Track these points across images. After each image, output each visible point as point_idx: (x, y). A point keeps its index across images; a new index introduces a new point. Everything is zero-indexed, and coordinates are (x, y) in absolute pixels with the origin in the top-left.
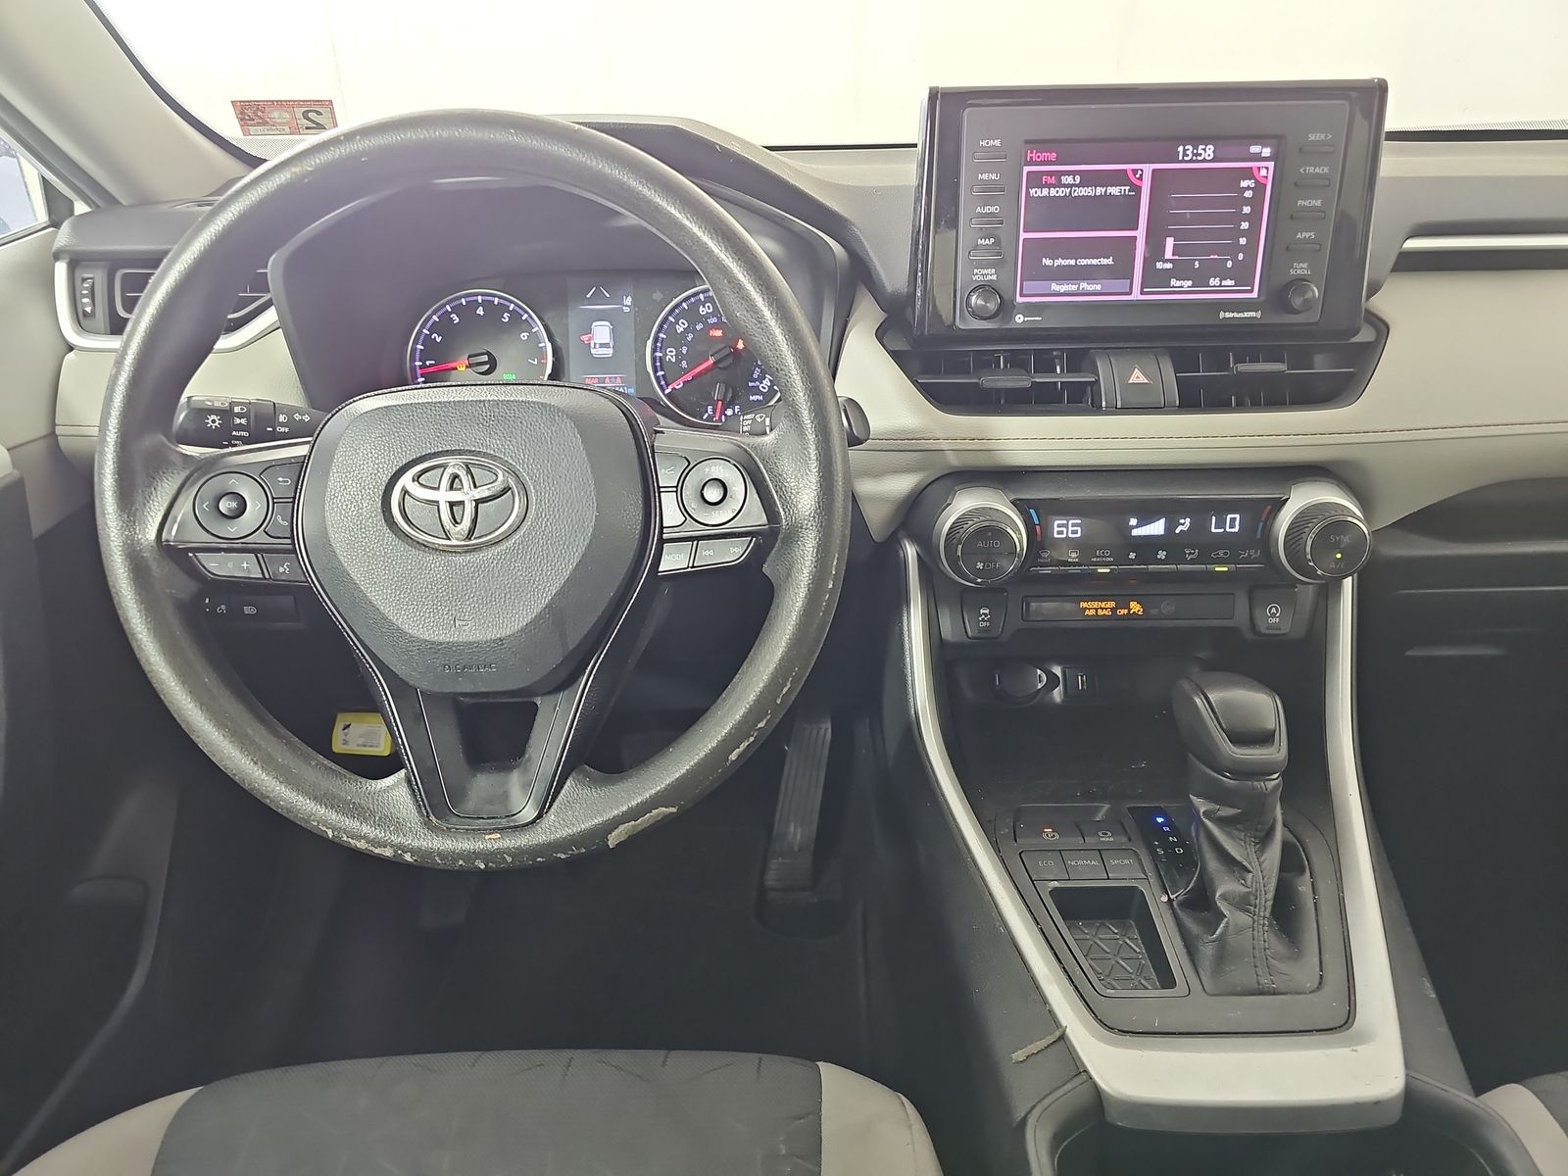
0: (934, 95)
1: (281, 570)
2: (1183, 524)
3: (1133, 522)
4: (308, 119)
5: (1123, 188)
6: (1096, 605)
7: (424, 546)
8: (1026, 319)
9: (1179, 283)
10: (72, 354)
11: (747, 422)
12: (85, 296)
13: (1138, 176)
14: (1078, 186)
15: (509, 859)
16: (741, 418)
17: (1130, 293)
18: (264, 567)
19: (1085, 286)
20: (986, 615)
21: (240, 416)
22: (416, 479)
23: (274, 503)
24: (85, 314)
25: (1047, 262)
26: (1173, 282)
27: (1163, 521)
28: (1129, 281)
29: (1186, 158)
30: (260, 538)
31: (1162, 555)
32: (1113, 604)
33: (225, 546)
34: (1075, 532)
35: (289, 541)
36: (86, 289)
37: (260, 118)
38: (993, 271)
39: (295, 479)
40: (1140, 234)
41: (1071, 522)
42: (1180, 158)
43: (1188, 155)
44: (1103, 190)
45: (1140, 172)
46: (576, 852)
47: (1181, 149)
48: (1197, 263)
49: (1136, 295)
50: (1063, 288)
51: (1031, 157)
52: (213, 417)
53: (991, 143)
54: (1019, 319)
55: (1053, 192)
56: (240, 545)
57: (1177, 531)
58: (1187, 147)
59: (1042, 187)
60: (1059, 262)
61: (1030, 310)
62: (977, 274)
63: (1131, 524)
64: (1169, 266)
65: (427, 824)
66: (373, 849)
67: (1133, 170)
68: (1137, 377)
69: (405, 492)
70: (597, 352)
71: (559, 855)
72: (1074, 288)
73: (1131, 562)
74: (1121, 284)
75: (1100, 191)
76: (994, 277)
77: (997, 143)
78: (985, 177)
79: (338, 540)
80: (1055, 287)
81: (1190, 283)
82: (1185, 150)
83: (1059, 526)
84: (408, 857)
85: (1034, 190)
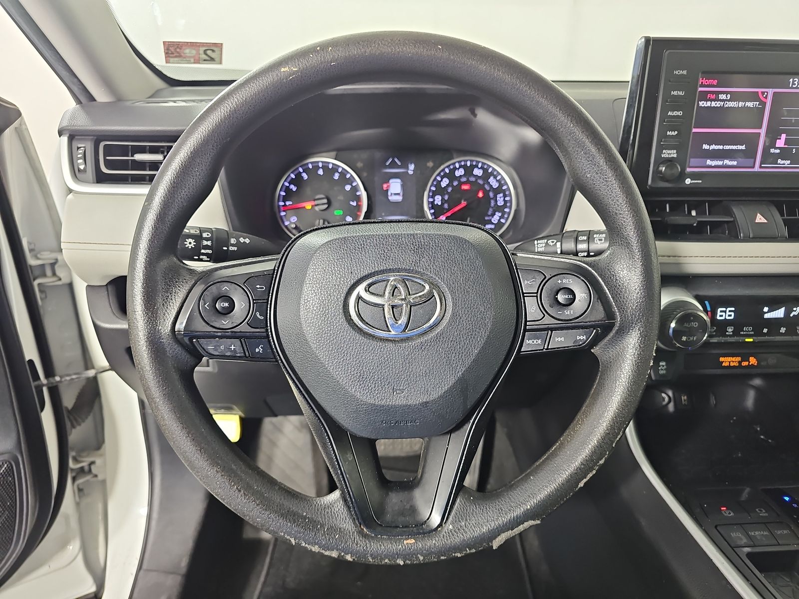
0: (648, 40)
1: (257, 350)
2: (795, 311)
3: (766, 309)
4: (206, 54)
5: (755, 103)
6: (730, 359)
7: (372, 337)
8: (692, 182)
9: (783, 162)
10: (70, 196)
11: (541, 245)
12: (80, 158)
13: (764, 96)
14: (729, 101)
15: (421, 558)
16: (536, 242)
17: (753, 167)
18: (245, 348)
19: (727, 162)
20: (663, 366)
21: (207, 239)
22: (367, 290)
23: (254, 303)
24: (79, 170)
25: (705, 147)
26: (779, 161)
27: (783, 309)
28: (753, 160)
29: (794, 86)
30: (244, 328)
31: (783, 330)
32: (739, 359)
33: (219, 334)
34: (730, 316)
35: (263, 330)
36: (80, 154)
37: (178, 53)
38: (675, 151)
39: (268, 285)
40: (763, 131)
41: (729, 309)
42: (790, 86)
43: (795, 84)
44: (743, 104)
45: (766, 93)
46: (468, 551)
47: (791, 80)
48: (794, 150)
49: (757, 169)
50: (714, 163)
51: (702, 82)
52: (190, 240)
53: (681, 72)
54: (688, 181)
55: (713, 104)
56: (229, 334)
57: (791, 315)
58: (795, 79)
59: (707, 101)
60: (713, 147)
61: (693, 176)
62: (665, 153)
63: (764, 310)
64: (778, 151)
65: (361, 533)
66: (323, 551)
67: (762, 92)
68: (760, 219)
69: (359, 298)
70: (392, 198)
71: (456, 555)
72: (720, 163)
73: (765, 334)
74: (749, 162)
75: (741, 104)
76: (675, 156)
77: (685, 72)
78: (675, 93)
79: (309, 332)
80: (709, 162)
81: (789, 162)
82: (794, 81)
83: (721, 311)
84: (349, 558)
85: (702, 102)
